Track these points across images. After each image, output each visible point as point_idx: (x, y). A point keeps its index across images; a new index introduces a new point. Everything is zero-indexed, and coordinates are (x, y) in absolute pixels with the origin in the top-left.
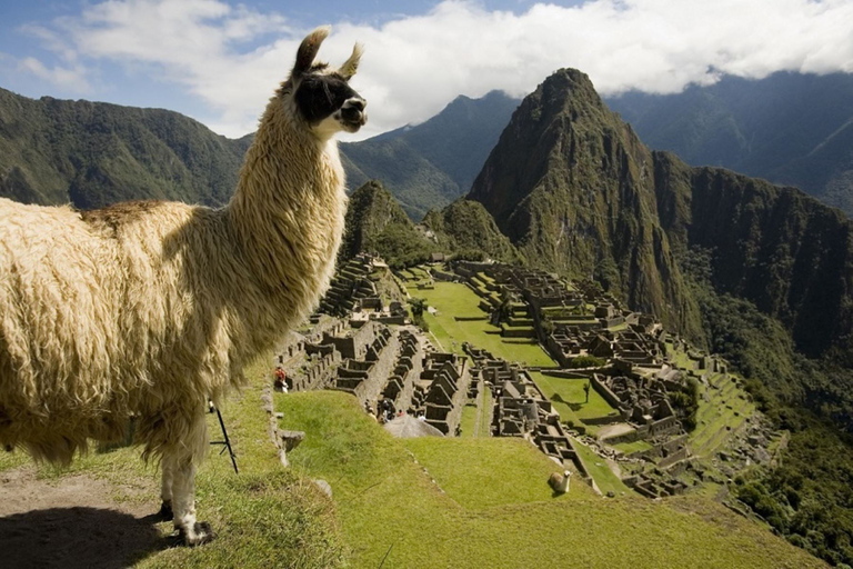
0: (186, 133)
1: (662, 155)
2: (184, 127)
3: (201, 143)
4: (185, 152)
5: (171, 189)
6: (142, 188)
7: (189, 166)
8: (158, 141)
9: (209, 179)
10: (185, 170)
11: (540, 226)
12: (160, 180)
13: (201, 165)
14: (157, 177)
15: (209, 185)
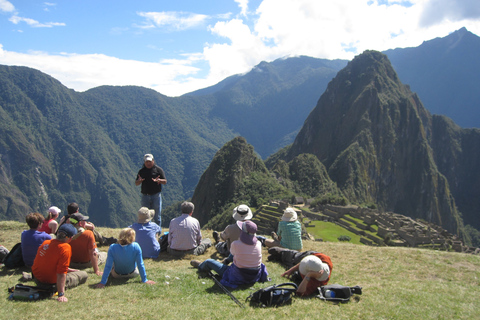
0: (43, 87)
1: (440, 118)
2: (42, 82)
3: (54, 95)
4: (42, 102)
5: (30, 132)
6: (7, 132)
7: (45, 113)
8: (22, 93)
9: (60, 124)
10: (42, 117)
11: (357, 174)
12: (20, 125)
13: (54, 114)
14: (19, 123)
15: (61, 129)
